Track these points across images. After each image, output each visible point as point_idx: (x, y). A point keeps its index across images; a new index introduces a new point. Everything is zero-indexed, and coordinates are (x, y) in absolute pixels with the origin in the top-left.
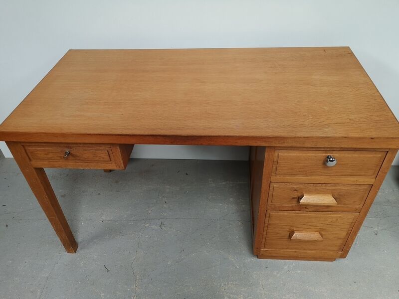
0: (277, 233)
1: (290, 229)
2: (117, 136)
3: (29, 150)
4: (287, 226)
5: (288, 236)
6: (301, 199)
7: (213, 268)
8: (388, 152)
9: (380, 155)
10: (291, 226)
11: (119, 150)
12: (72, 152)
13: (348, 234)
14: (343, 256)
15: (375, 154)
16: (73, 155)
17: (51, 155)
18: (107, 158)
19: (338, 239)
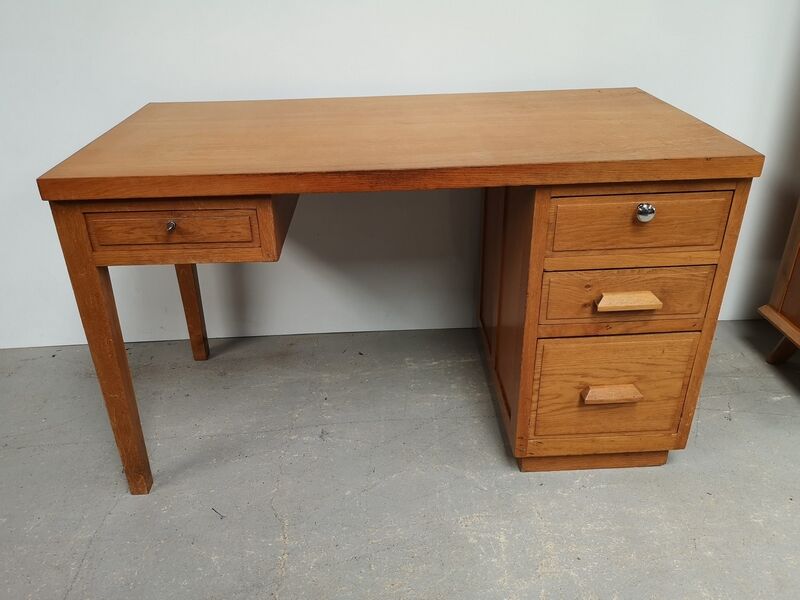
0: (559, 396)
1: (581, 383)
2: (273, 177)
3: (95, 223)
4: (575, 374)
5: (578, 399)
6: (598, 302)
7: (438, 494)
8: (734, 191)
9: (723, 199)
10: (584, 375)
11: (271, 214)
12: (181, 225)
13: (685, 387)
14: (680, 444)
15: (715, 196)
16: (181, 232)
17: (138, 233)
18: (245, 234)
19: (670, 398)
